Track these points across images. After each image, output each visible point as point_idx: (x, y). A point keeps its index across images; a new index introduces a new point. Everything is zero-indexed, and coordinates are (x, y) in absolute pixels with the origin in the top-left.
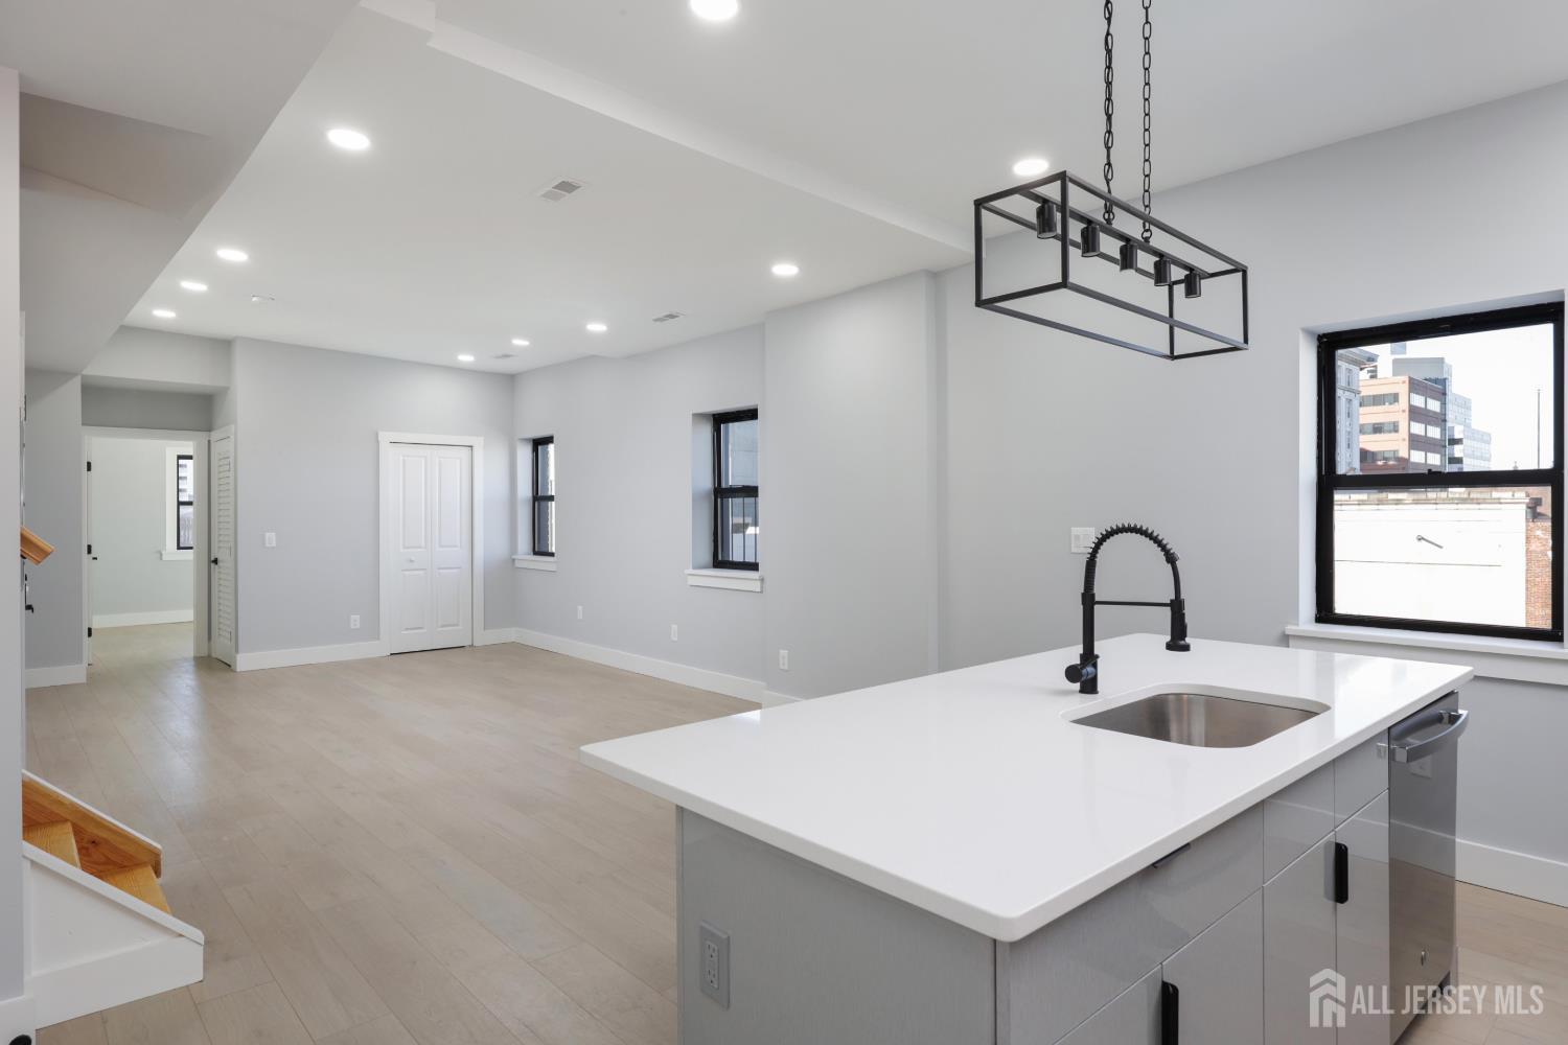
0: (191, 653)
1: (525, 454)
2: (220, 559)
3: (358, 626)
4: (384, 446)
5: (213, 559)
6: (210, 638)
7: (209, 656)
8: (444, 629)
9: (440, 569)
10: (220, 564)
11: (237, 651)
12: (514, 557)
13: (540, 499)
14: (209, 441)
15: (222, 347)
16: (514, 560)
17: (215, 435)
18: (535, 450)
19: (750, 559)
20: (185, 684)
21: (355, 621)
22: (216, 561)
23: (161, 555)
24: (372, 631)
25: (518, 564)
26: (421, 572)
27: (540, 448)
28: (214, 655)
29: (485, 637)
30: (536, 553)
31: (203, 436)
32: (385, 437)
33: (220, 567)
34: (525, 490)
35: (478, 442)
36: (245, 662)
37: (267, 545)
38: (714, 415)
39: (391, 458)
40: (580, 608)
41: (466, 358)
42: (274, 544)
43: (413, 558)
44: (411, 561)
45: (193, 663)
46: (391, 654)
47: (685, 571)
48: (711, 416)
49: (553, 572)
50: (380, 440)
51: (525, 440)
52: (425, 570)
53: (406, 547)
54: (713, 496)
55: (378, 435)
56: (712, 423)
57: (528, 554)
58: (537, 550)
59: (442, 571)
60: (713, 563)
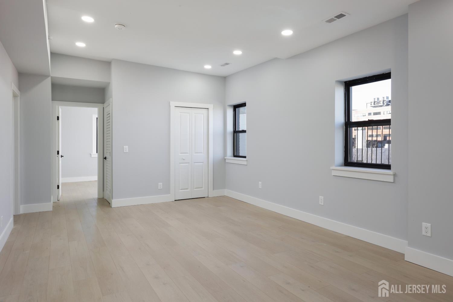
0: (96, 196)
1: (230, 113)
2: (107, 157)
3: (162, 188)
4: (172, 108)
5: (105, 157)
6: (103, 191)
7: (103, 198)
8: (196, 189)
9: (194, 163)
10: (107, 159)
11: (112, 198)
12: (225, 158)
13: (236, 132)
14: (103, 108)
15: (106, 64)
16: (225, 159)
17: (105, 105)
18: (235, 110)
19: (385, 162)
20: (93, 210)
21: (160, 185)
22: (105, 158)
23: (91, 155)
24: (167, 190)
25: (227, 161)
27: (237, 109)
28: (105, 198)
29: (213, 193)
30: (235, 156)
31: (101, 105)
32: (173, 104)
33: (107, 161)
34: (230, 128)
35: (211, 106)
36: (115, 203)
37: (125, 151)
38: (346, 82)
39: (175, 113)
41: (208, 67)
42: (127, 151)
43: (184, 158)
44: (184, 159)
45: (97, 201)
46: (175, 200)
47: (331, 167)
48: (344, 83)
49: (247, 165)
50: (171, 105)
51: (230, 106)
52: (188, 163)
53: (181, 153)
54: (345, 127)
55: (170, 103)
56: (344, 87)
57: (232, 157)
58: (235, 155)
59: (196, 164)
60: (345, 163)
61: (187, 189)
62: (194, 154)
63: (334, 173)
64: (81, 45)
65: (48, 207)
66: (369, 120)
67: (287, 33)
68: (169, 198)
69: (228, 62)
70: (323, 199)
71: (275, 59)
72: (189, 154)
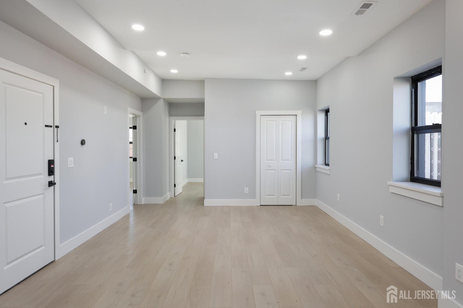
1: (321, 117)
3: (247, 193)
4: (258, 117)
9: (281, 170)
11: (204, 198)
12: (316, 166)
13: (327, 138)
15: (201, 83)
18: (326, 115)
21: (246, 190)
24: (254, 196)
25: (317, 169)
26: (274, 171)
29: (302, 202)
32: (258, 113)
34: (321, 134)
35: (299, 113)
36: (207, 202)
37: (215, 158)
38: (412, 77)
40: (338, 194)
41: (289, 74)
42: (217, 158)
43: (270, 165)
44: (270, 166)
46: (261, 205)
47: (388, 182)
48: (410, 78)
49: (330, 175)
50: (256, 114)
51: (322, 110)
52: (275, 170)
53: (267, 160)
54: (411, 133)
55: (255, 112)
56: (411, 83)
57: (323, 165)
58: (326, 163)
59: (283, 171)
60: (411, 178)
61: (273, 195)
62: (281, 161)
63: (392, 190)
64: (174, 71)
65: (159, 200)
66: (433, 124)
67: (326, 33)
68: (255, 202)
69: (304, 67)
70: (383, 220)
71: (348, 58)
72: (275, 161)
